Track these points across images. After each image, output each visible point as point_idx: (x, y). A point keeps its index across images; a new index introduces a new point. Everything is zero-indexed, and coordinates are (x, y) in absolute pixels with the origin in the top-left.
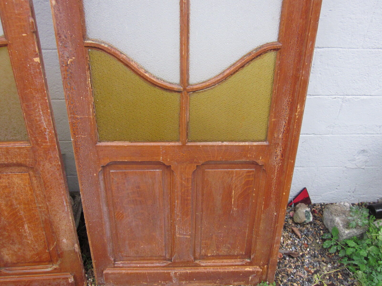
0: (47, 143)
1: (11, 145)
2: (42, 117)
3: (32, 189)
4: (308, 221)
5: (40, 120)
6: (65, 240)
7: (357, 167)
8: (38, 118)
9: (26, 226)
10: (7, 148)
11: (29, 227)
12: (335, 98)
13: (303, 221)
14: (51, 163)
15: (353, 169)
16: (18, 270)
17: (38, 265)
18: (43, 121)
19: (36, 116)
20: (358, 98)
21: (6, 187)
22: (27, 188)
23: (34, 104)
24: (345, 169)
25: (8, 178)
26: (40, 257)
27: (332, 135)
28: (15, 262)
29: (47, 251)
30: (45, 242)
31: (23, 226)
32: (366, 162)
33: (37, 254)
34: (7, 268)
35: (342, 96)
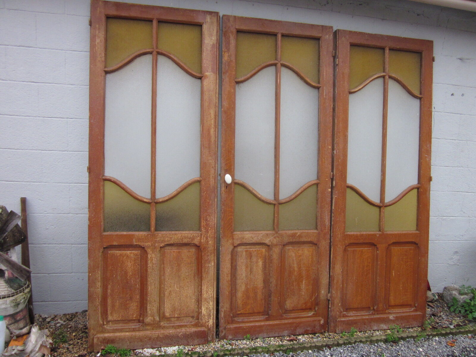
0: (326, 230)
1: (309, 231)
2: (327, 217)
3: (312, 258)
4: (435, 299)
5: (325, 218)
6: (323, 292)
7: (454, 264)
8: (324, 217)
9: (304, 282)
10: (307, 233)
11: (305, 283)
12: (438, 218)
13: (432, 298)
14: (325, 242)
15: (452, 265)
16: (292, 315)
17: (303, 312)
18: (326, 218)
19: (324, 216)
20: (449, 218)
21: (300, 256)
22: (310, 257)
23: (324, 210)
24: (448, 265)
25: (302, 251)
26: (306, 306)
27: (439, 241)
28: (291, 309)
29: (311, 301)
30: (311, 293)
31: (302, 282)
32: (459, 260)
33: (305, 303)
34: (286, 314)
35: (441, 217)
